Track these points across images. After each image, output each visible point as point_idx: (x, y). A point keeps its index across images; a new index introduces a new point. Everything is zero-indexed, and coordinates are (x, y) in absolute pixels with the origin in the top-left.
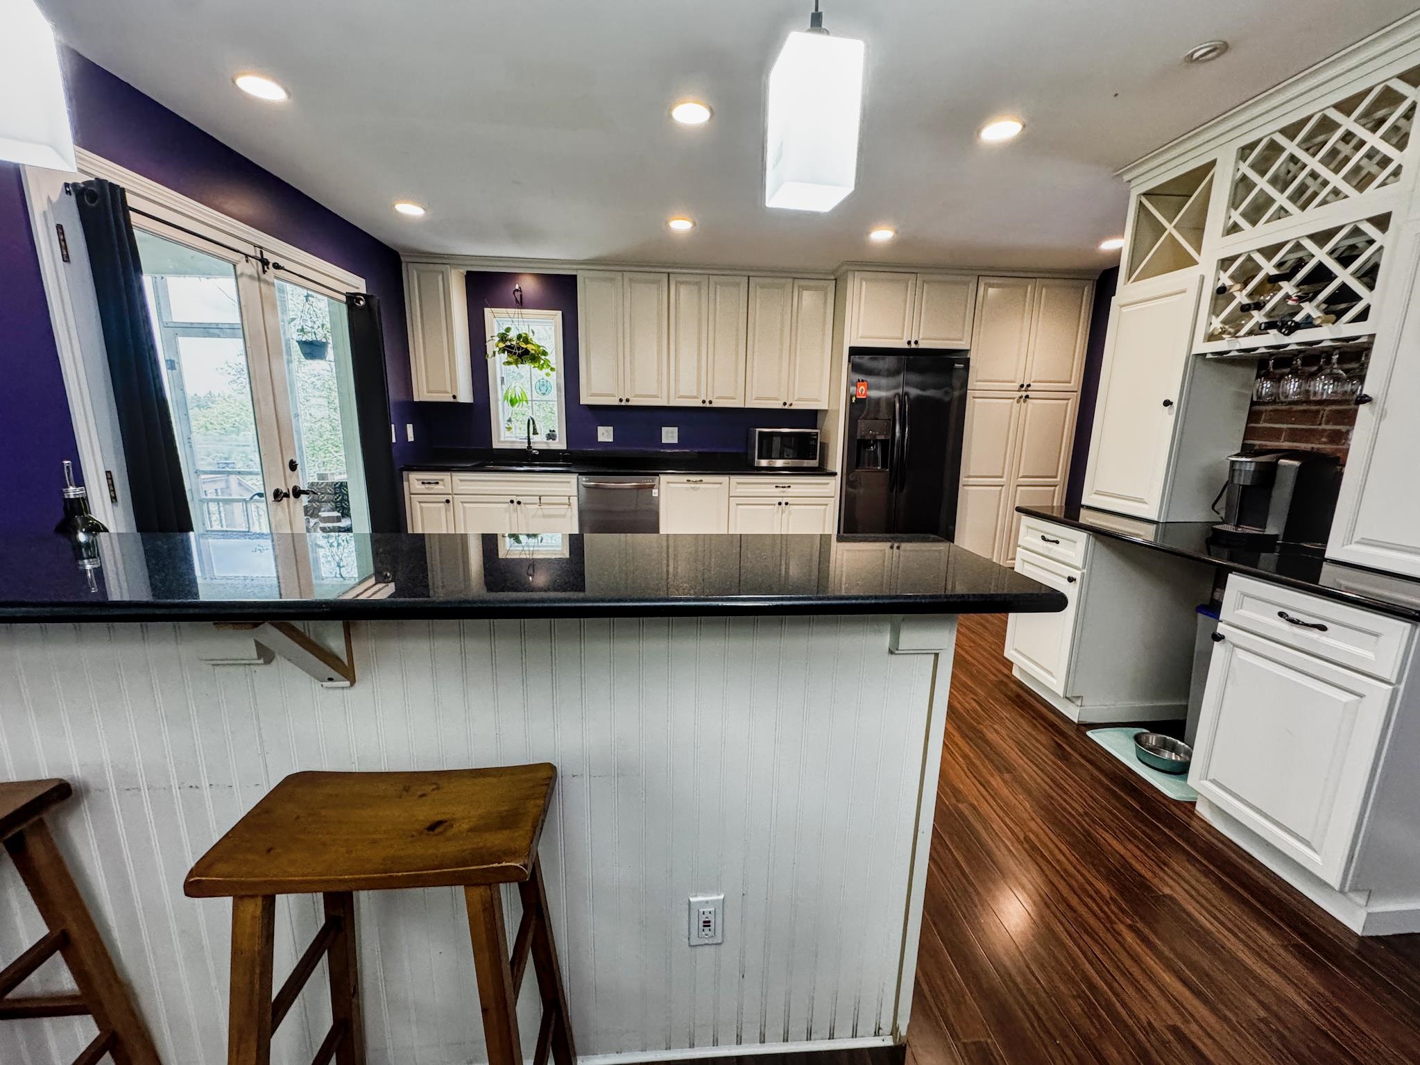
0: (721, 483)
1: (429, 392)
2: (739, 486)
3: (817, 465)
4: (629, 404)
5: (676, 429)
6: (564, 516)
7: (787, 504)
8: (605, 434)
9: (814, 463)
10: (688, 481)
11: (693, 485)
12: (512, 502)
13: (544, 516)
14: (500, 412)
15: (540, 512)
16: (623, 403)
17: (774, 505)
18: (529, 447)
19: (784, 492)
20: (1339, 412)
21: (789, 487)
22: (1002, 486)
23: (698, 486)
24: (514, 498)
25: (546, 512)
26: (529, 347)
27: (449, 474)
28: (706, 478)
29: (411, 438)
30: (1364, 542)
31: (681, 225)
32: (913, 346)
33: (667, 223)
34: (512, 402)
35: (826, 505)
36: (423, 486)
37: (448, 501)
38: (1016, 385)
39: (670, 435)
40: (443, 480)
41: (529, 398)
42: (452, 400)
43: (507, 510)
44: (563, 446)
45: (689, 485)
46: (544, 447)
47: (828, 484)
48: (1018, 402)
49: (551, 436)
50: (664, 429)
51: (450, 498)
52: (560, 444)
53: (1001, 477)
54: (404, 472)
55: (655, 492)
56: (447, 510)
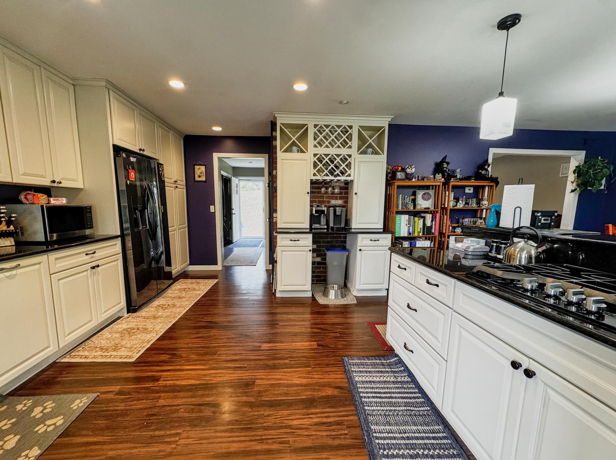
0: (39, 263)
11: (8, 274)
17: (87, 270)
20: (328, 196)
21: (94, 252)
22: (175, 230)
28: (22, 261)
30: (359, 223)
32: (142, 152)
45: (3, 275)
53: (174, 226)
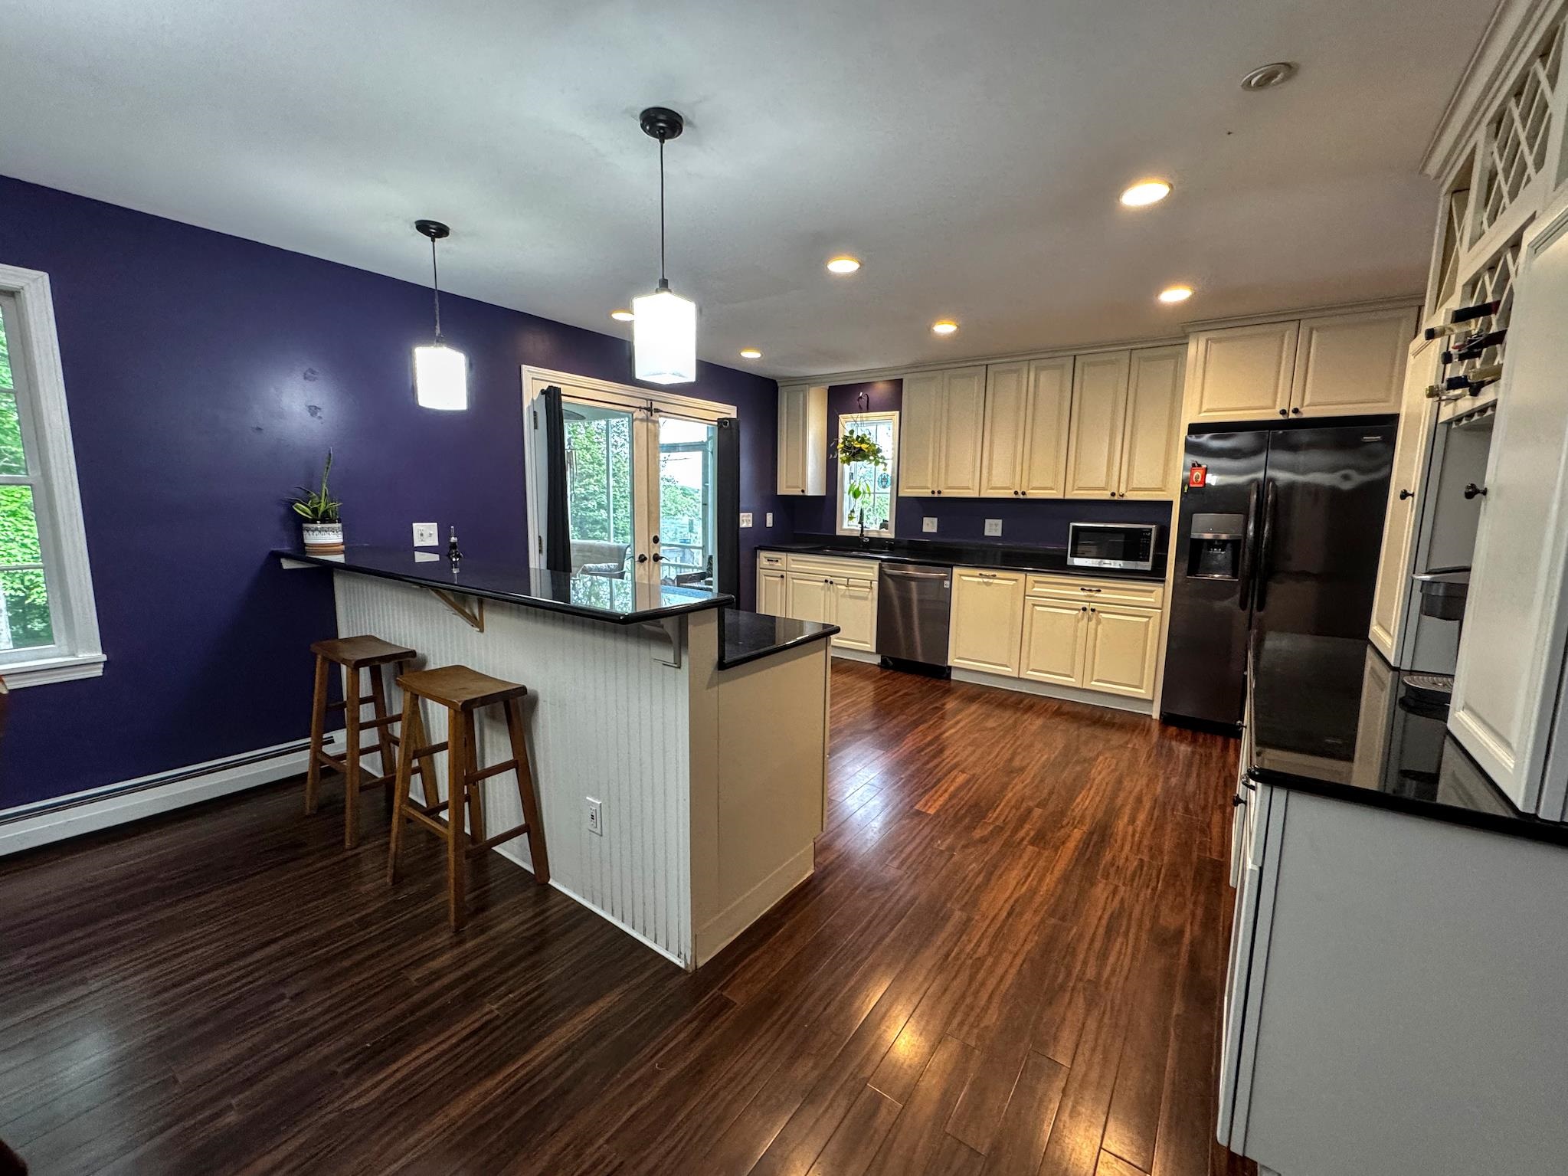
0: (1016, 580)
1: (787, 487)
2: (1037, 584)
3: (1149, 569)
4: (942, 495)
5: (1000, 522)
6: (866, 599)
7: (1093, 610)
8: (930, 525)
9: (1147, 566)
10: (981, 574)
11: (986, 580)
12: (826, 581)
13: (851, 597)
14: (846, 504)
15: (847, 593)
16: (936, 495)
17: (1079, 610)
18: (862, 535)
19: (1091, 596)
21: (1099, 591)
23: (991, 581)
24: (828, 578)
25: (852, 593)
26: (864, 446)
27: (785, 554)
28: (998, 574)
29: (769, 523)
31: (945, 328)
32: (1292, 416)
33: (929, 329)
34: (856, 494)
35: (1150, 617)
36: (768, 563)
37: (782, 577)
39: (993, 528)
40: (781, 559)
41: (872, 491)
42: (801, 494)
43: (823, 588)
44: (892, 536)
45: (980, 580)
46: (875, 535)
47: (1152, 592)
49: (884, 525)
50: (988, 522)
51: (784, 573)
52: (889, 534)
54: (758, 551)
55: (947, 583)
56: (782, 584)
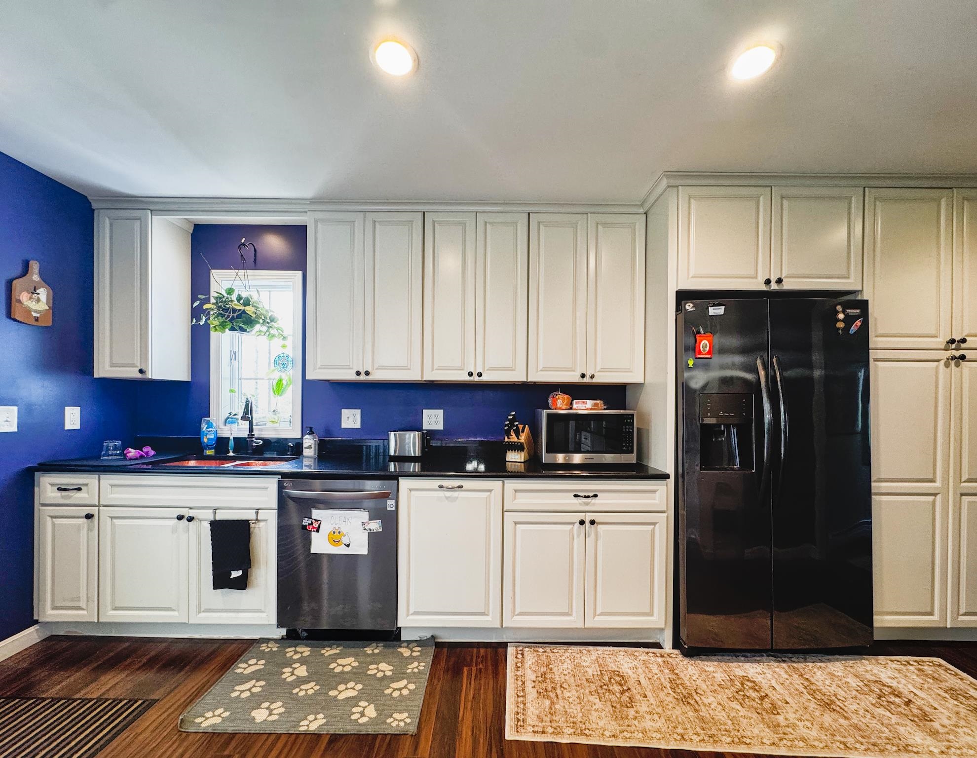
0: (490, 491)
1: (112, 365)
2: (518, 495)
3: (634, 462)
4: (371, 378)
5: (440, 412)
7: (592, 522)
8: (350, 419)
9: (628, 459)
10: (441, 487)
11: (448, 494)
12: (180, 518)
16: (363, 378)
18: (248, 436)
19: (587, 504)
22: (935, 495)
23: (455, 494)
24: (184, 511)
26: (250, 309)
27: (97, 476)
28: (467, 484)
32: (774, 286)
35: (654, 524)
36: (59, 494)
37: (89, 516)
38: (941, 341)
39: (433, 420)
40: (87, 485)
42: (139, 376)
43: (174, 530)
44: (297, 434)
45: (441, 494)
46: (270, 433)
47: (654, 491)
48: (947, 365)
50: (425, 413)
51: (94, 510)
52: (293, 432)
53: (932, 481)
54: (36, 474)
55: (391, 503)
56: (90, 529)
